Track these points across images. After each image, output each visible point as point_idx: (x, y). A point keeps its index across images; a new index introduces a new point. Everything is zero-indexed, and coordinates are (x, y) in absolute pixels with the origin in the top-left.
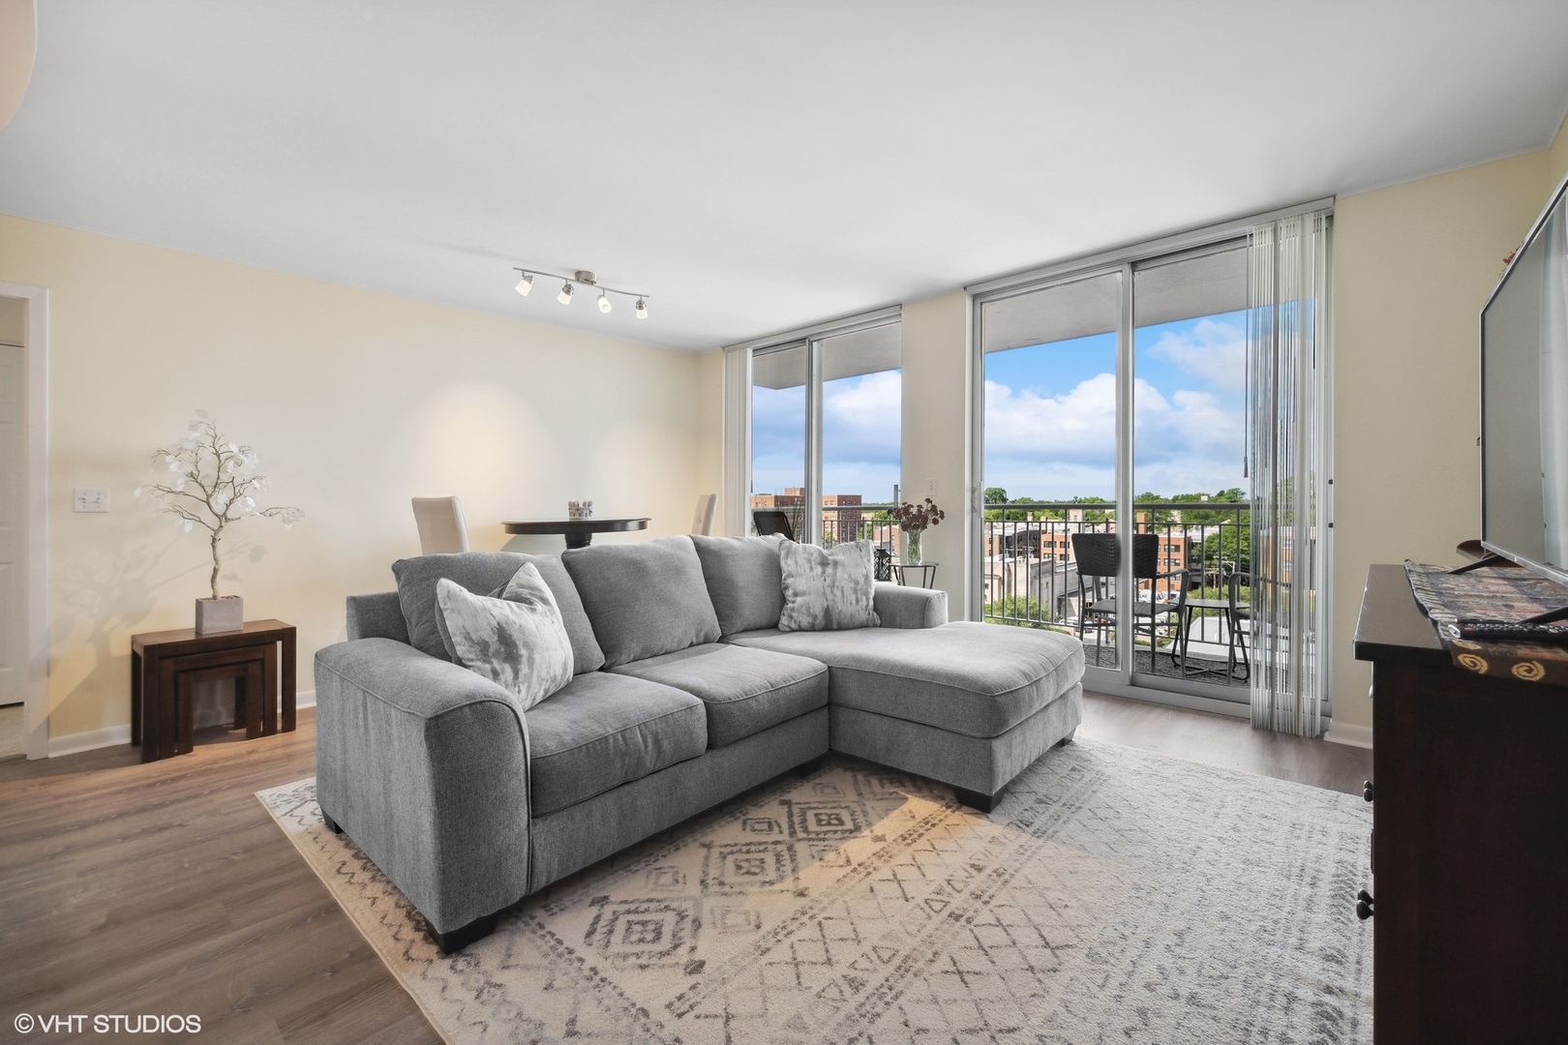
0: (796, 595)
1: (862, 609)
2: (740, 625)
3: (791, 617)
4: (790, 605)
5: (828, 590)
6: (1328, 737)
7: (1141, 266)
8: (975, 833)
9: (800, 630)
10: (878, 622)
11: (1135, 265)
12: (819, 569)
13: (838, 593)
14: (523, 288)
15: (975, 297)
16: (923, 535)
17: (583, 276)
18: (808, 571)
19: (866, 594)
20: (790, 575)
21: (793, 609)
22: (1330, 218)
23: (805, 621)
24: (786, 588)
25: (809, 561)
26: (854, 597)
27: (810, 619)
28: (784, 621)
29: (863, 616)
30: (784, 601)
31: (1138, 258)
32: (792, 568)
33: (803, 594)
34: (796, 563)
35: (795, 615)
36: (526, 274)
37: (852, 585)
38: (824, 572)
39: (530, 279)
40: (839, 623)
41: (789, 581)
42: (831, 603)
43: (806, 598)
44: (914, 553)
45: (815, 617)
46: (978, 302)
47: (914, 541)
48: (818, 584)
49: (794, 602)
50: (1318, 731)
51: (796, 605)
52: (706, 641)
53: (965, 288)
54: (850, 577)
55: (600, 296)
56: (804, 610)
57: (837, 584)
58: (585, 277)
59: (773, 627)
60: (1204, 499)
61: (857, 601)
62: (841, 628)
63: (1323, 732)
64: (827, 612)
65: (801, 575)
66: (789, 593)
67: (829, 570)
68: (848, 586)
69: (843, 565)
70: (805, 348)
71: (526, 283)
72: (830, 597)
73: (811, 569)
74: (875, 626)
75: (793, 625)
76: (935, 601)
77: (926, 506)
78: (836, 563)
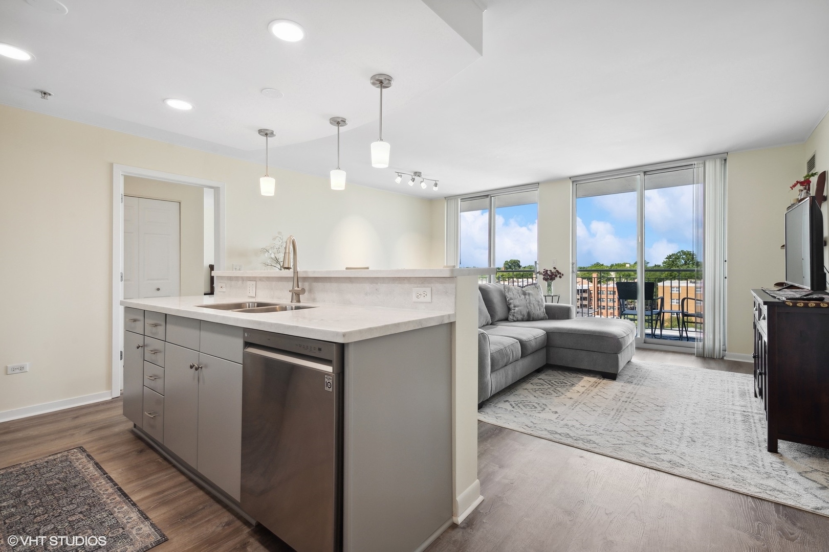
0: (515, 307)
1: (541, 312)
2: (497, 319)
3: (514, 316)
4: (513, 311)
5: (528, 305)
6: (725, 358)
7: (648, 173)
8: (613, 387)
9: (518, 321)
10: (548, 318)
11: (645, 173)
12: (523, 296)
13: (532, 306)
14: (398, 180)
15: (573, 182)
16: (553, 283)
17: (418, 174)
18: (519, 297)
19: (542, 306)
20: (511, 299)
21: (514, 313)
22: (725, 160)
23: (520, 317)
24: (510, 304)
25: (518, 293)
26: (538, 307)
27: (522, 317)
28: (511, 317)
29: (542, 315)
30: (509, 309)
31: (647, 170)
32: (512, 296)
33: (518, 306)
34: (513, 294)
35: (515, 315)
36: (399, 174)
37: (537, 302)
38: (525, 298)
39: (401, 176)
40: (533, 318)
41: (511, 301)
42: (530, 310)
43: (520, 308)
44: (549, 290)
45: (524, 316)
46: (575, 184)
47: (549, 285)
48: (524, 302)
49: (514, 310)
50: (721, 357)
51: (515, 311)
52: (487, 325)
53: (570, 178)
54: (535, 299)
55: (421, 182)
56: (519, 313)
57: (531, 302)
58: (417, 174)
59: (506, 319)
60: (628, 265)
61: (540, 310)
62: (534, 320)
63: (723, 357)
64: (529, 314)
65: (516, 299)
66: (512, 306)
67: (527, 297)
68: (536, 303)
69: (532, 295)
70: (488, 199)
71: (399, 178)
72: (529, 307)
73: (520, 296)
74: (546, 319)
75: (515, 319)
76: (572, 308)
77: (553, 270)
78: (529, 294)
